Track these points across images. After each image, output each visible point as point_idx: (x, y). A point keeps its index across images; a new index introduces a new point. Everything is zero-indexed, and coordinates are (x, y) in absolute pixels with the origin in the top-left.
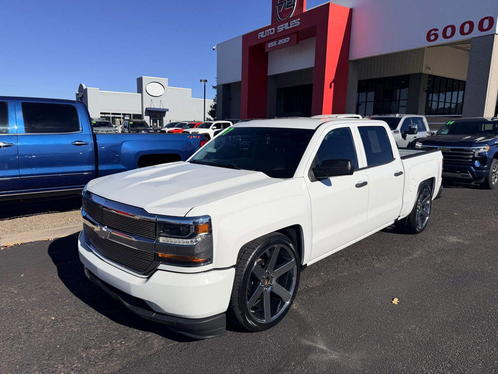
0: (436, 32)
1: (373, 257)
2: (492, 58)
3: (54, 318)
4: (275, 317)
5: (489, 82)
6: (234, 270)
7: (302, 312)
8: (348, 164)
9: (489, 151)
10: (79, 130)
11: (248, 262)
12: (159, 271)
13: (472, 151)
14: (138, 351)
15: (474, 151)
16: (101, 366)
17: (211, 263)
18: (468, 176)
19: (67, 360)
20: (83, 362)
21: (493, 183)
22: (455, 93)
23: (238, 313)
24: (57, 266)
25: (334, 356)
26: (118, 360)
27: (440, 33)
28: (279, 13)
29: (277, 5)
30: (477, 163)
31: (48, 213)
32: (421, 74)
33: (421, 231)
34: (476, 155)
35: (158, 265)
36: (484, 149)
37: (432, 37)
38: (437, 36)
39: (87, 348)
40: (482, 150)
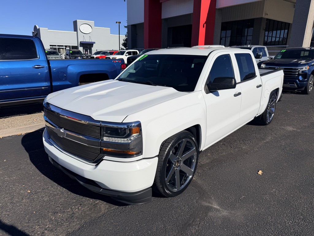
1: (241, 142)
2: (310, 7)
3: (29, 192)
4: (183, 186)
5: (307, 24)
6: (157, 158)
7: (200, 182)
8: (232, 81)
9: (309, 70)
10: (37, 57)
11: (166, 152)
12: (104, 160)
13: (298, 70)
14: (91, 214)
15: (299, 69)
16: (66, 226)
17: (142, 154)
18: (294, 86)
19: (42, 222)
20: (53, 223)
21: (310, 90)
22: (283, 31)
23: (160, 186)
24: (28, 153)
25: (225, 213)
26: (77, 221)
30: (301, 78)
31: (20, 115)
32: (262, 18)
33: (269, 123)
34: (300, 73)
35: (103, 157)
36: (306, 68)
39: (55, 213)
40: (304, 69)
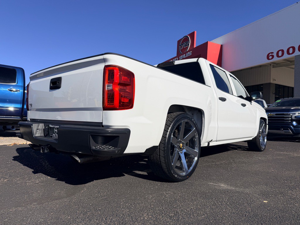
0: (273, 54)
13: (290, 115)
18: (289, 132)
27: (275, 54)
28: (181, 50)
29: (180, 46)
30: (294, 123)
32: (270, 84)
34: (293, 118)
37: (270, 57)
38: (273, 56)
40: (297, 114)
